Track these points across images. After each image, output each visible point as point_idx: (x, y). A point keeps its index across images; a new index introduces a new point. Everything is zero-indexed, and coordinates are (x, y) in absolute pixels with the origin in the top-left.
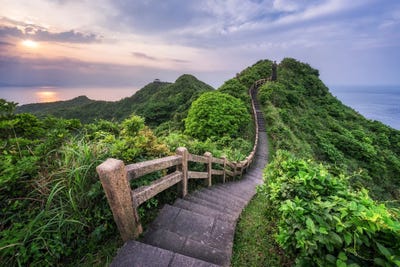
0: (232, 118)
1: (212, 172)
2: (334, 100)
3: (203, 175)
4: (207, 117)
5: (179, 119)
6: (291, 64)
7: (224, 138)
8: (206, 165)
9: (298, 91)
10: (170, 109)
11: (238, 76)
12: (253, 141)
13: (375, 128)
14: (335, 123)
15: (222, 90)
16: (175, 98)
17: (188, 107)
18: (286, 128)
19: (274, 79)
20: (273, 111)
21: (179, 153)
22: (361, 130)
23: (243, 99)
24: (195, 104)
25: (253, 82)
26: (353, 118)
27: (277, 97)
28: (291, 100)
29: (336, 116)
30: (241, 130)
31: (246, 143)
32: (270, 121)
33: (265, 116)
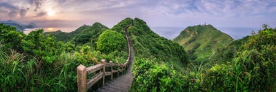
0: (118, 41)
1: (113, 71)
2: (152, 32)
3: (109, 73)
4: (107, 42)
5: (93, 42)
6: (137, 20)
7: (115, 52)
8: (110, 68)
9: (141, 29)
10: (89, 37)
11: (119, 24)
12: (128, 51)
13: (163, 39)
14: (154, 39)
15: (113, 29)
16: (91, 32)
17: (98, 36)
18: (140, 44)
19: (133, 25)
20: (134, 37)
21: (102, 62)
22: (160, 40)
23: (122, 33)
24: (101, 35)
25: (125, 25)
26: (158, 37)
27: (135, 32)
28: (140, 32)
29: (153, 37)
30: (123, 47)
31: (125, 53)
32: (133, 42)
33: (131, 40)
